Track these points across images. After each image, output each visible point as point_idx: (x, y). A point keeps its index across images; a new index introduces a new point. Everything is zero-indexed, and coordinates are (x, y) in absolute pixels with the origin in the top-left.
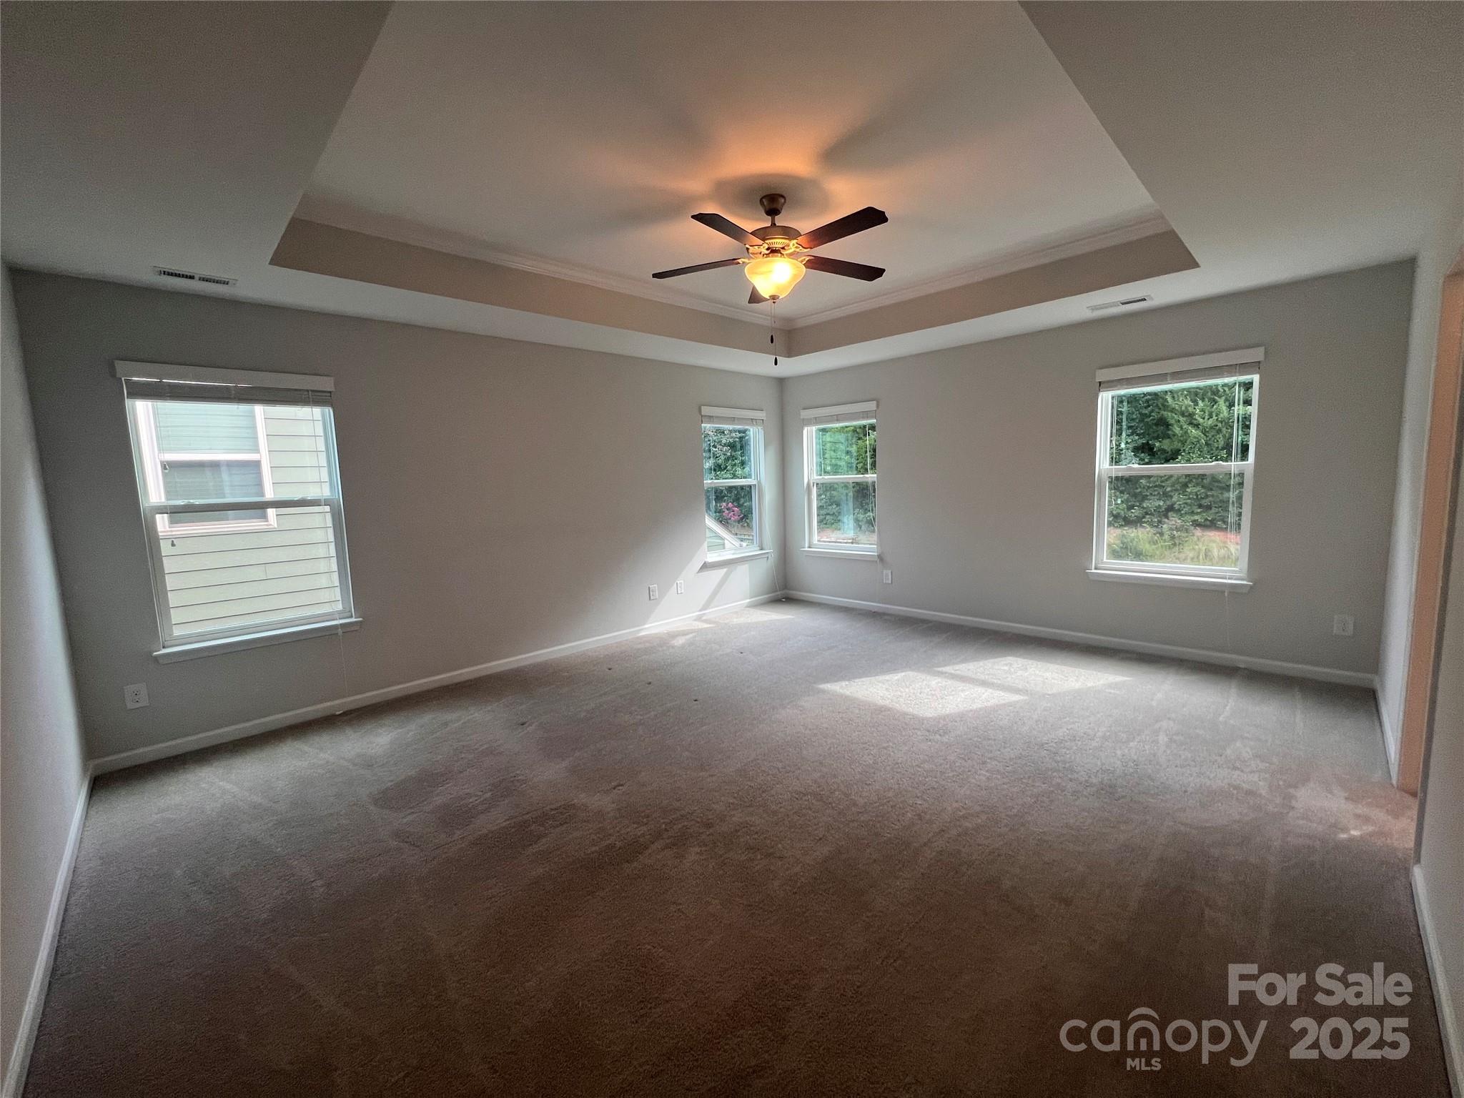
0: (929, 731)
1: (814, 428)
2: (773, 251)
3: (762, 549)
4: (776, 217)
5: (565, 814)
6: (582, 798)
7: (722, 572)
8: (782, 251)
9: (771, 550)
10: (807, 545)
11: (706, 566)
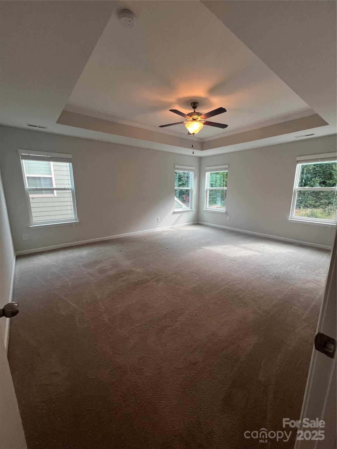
0: (230, 260)
1: (209, 173)
2: (194, 120)
3: (191, 209)
4: (196, 109)
5: (129, 272)
6: (134, 269)
7: (179, 215)
8: (197, 120)
9: (194, 209)
10: (205, 208)
11: (174, 213)
